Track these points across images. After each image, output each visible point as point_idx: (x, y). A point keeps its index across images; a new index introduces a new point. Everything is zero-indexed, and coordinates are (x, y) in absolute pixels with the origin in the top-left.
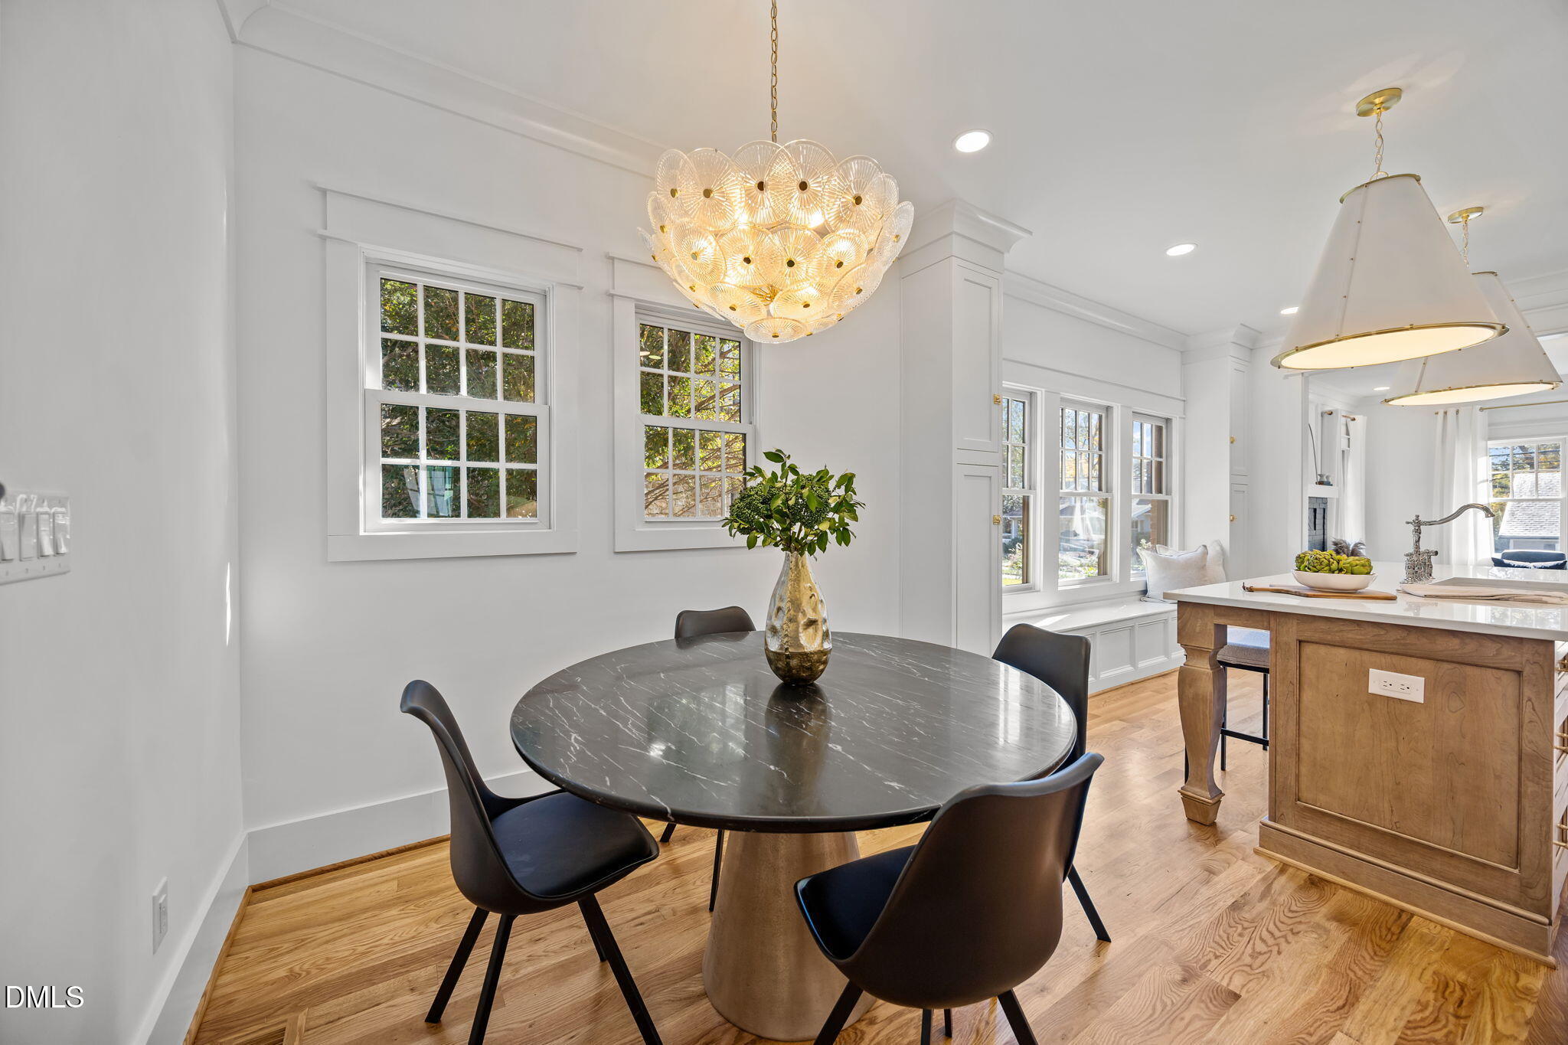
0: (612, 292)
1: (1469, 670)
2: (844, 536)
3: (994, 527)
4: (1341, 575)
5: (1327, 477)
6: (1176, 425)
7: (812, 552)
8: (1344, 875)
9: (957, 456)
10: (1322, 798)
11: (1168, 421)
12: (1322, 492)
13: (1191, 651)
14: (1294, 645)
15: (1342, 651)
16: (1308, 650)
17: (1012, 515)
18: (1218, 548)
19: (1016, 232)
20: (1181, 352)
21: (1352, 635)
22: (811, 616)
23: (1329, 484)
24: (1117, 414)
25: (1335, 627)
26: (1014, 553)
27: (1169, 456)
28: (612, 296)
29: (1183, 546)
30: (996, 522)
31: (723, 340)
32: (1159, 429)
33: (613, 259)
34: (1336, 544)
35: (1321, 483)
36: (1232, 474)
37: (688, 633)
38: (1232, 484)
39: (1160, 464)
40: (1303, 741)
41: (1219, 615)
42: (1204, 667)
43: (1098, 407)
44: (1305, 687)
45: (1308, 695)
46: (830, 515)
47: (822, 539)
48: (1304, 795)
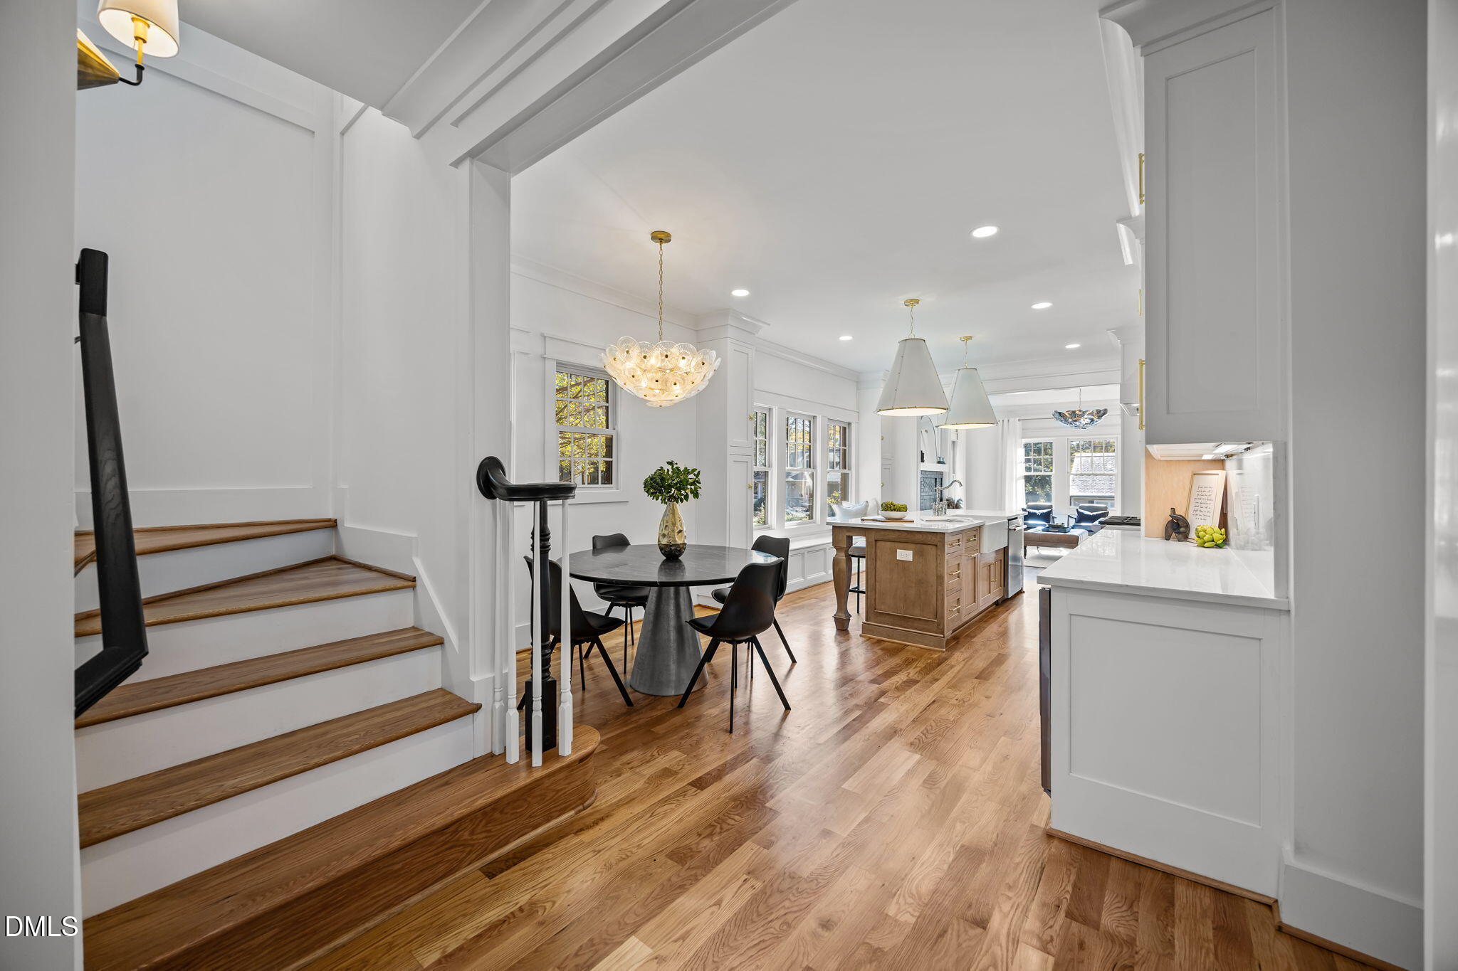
0: (545, 356)
1: (925, 547)
2: (696, 495)
3: (749, 491)
4: (895, 512)
5: (943, 459)
6: (853, 426)
7: (682, 501)
8: (889, 637)
9: (730, 450)
10: (883, 607)
11: (849, 424)
12: (939, 468)
13: (838, 549)
14: (874, 543)
15: (889, 543)
16: (879, 544)
17: (759, 478)
18: (875, 503)
19: (761, 324)
20: (857, 382)
21: (892, 536)
22: (680, 528)
23: (943, 463)
24: (819, 420)
25: (887, 533)
26: (760, 510)
27: (850, 446)
28: (545, 358)
29: (857, 502)
30: (750, 487)
31: (598, 379)
32: (845, 429)
33: (545, 337)
34: (947, 500)
35: (939, 462)
36: (882, 458)
37: (599, 546)
38: (882, 464)
39: (845, 450)
40: (877, 583)
41: (848, 531)
42: (843, 557)
43: (809, 416)
44: (878, 560)
45: (878, 563)
46: (689, 487)
47: (686, 497)
48: (877, 607)
